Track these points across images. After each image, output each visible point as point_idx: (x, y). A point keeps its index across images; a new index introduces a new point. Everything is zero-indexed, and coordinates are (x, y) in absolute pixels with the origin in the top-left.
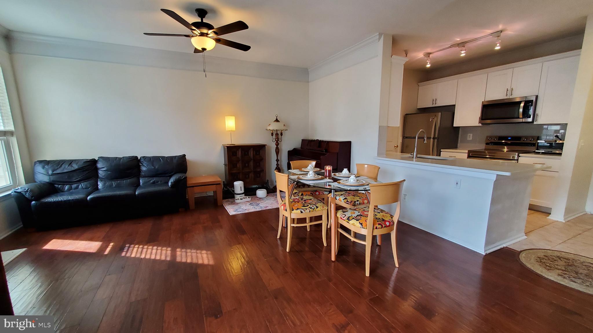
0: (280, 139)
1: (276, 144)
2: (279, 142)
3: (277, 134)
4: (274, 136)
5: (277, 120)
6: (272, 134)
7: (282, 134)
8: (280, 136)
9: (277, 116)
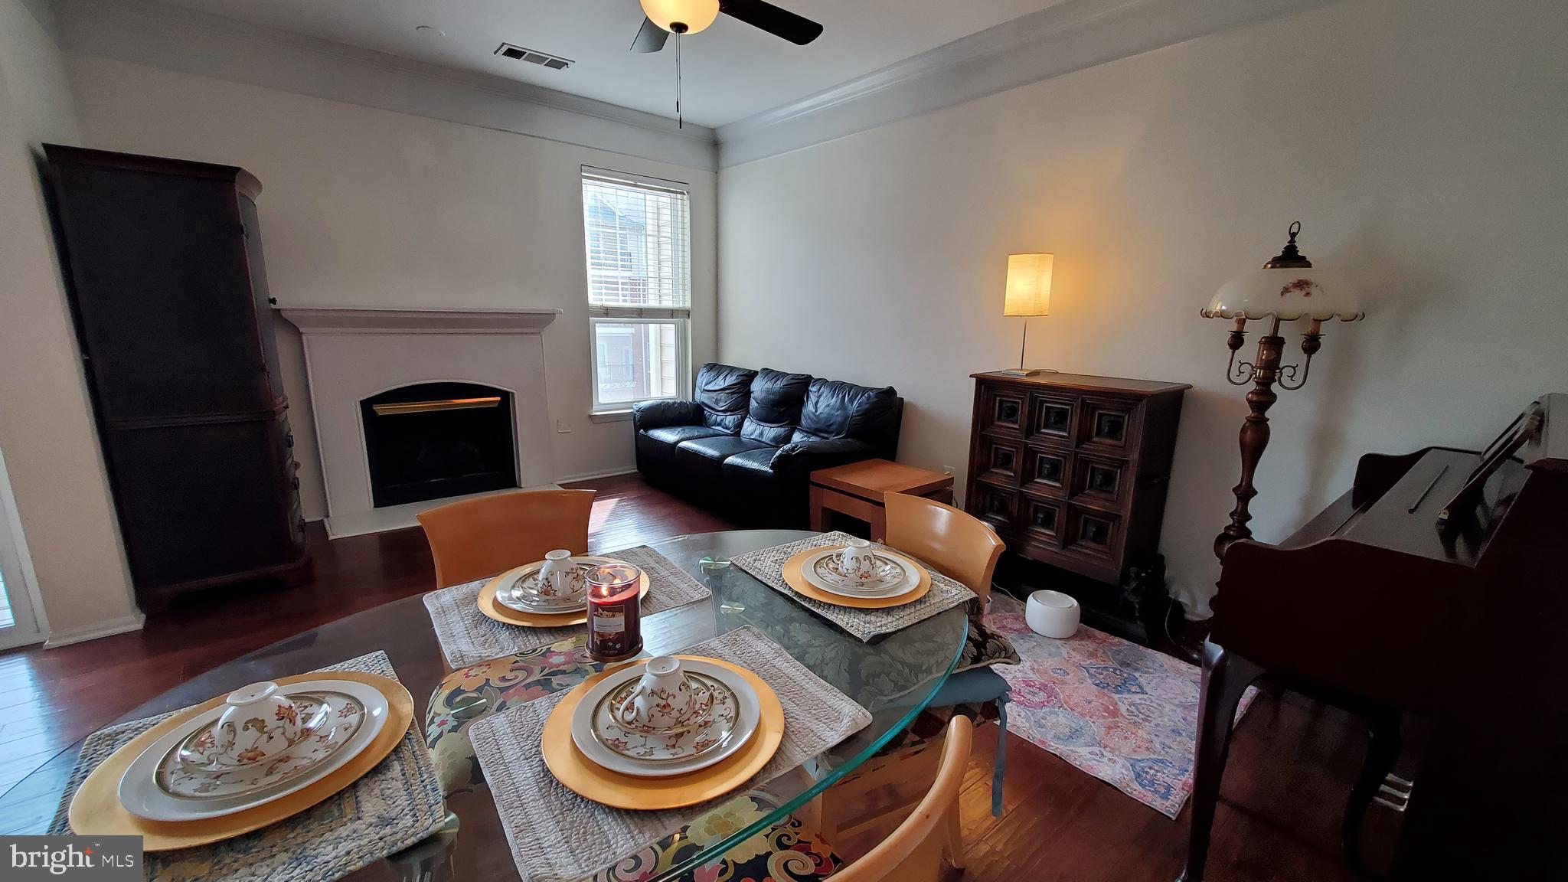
0: (1288, 372)
1: (1250, 401)
2: (1275, 387)
3: (1274, 343)
4: (1251, 351)
5: (1290, 257)
6: (1237, 341)
7: (1311, 345)
8: (1293, 354)
9: (1295, 229)
